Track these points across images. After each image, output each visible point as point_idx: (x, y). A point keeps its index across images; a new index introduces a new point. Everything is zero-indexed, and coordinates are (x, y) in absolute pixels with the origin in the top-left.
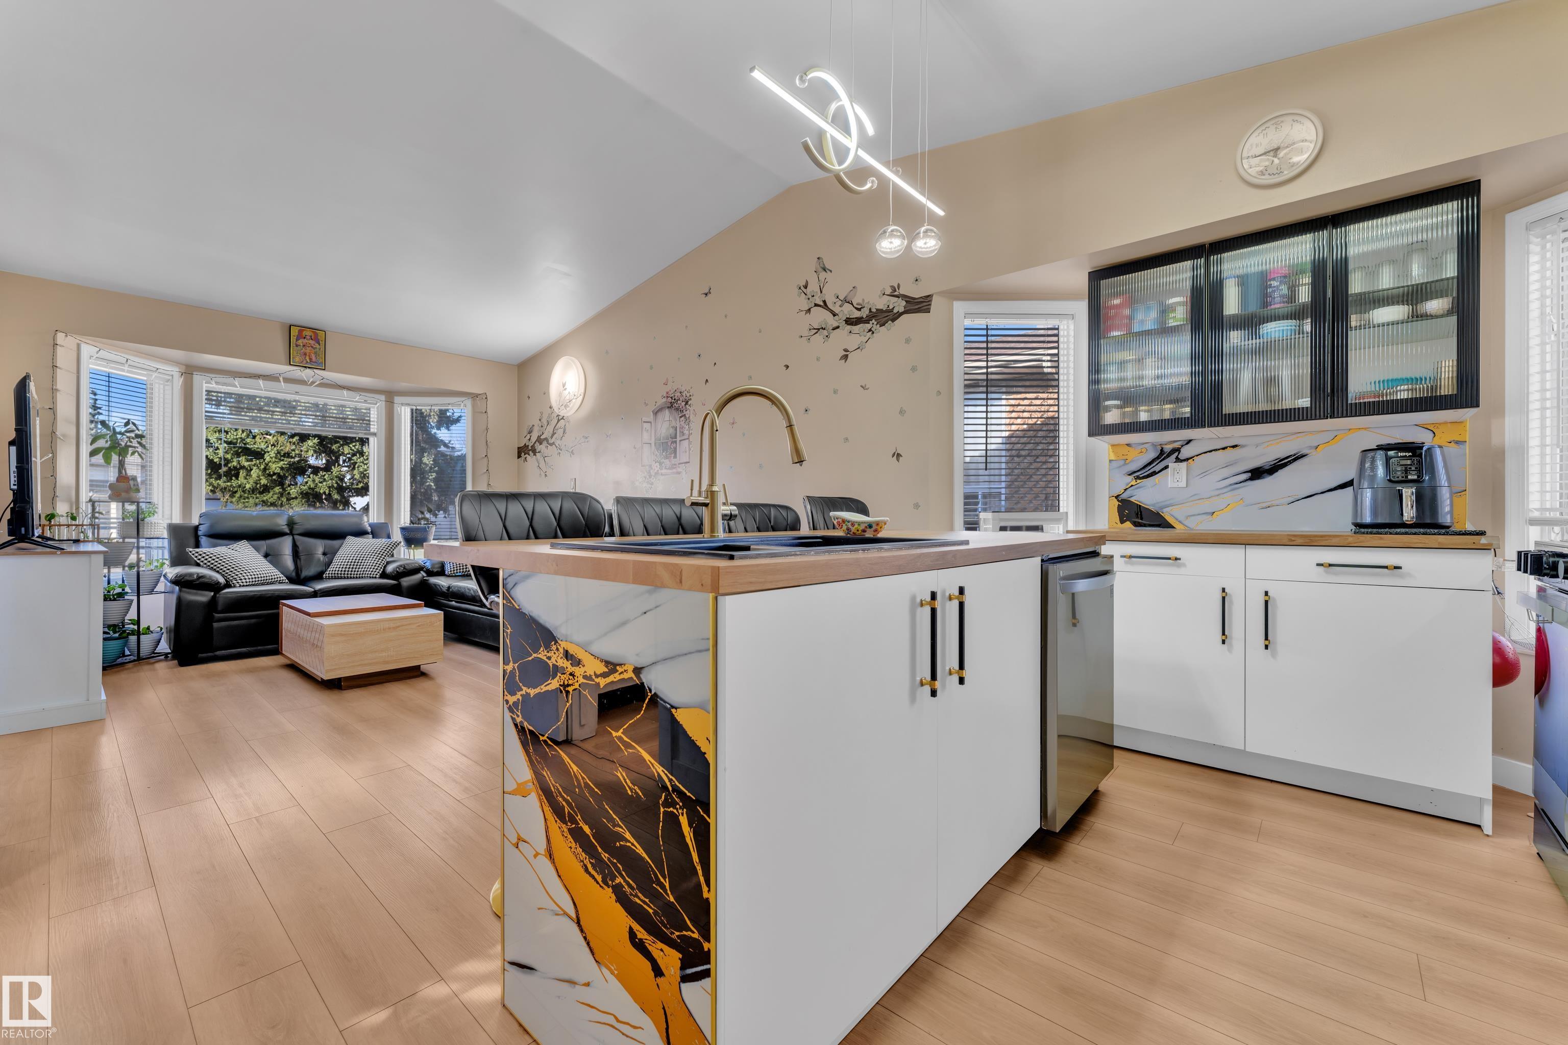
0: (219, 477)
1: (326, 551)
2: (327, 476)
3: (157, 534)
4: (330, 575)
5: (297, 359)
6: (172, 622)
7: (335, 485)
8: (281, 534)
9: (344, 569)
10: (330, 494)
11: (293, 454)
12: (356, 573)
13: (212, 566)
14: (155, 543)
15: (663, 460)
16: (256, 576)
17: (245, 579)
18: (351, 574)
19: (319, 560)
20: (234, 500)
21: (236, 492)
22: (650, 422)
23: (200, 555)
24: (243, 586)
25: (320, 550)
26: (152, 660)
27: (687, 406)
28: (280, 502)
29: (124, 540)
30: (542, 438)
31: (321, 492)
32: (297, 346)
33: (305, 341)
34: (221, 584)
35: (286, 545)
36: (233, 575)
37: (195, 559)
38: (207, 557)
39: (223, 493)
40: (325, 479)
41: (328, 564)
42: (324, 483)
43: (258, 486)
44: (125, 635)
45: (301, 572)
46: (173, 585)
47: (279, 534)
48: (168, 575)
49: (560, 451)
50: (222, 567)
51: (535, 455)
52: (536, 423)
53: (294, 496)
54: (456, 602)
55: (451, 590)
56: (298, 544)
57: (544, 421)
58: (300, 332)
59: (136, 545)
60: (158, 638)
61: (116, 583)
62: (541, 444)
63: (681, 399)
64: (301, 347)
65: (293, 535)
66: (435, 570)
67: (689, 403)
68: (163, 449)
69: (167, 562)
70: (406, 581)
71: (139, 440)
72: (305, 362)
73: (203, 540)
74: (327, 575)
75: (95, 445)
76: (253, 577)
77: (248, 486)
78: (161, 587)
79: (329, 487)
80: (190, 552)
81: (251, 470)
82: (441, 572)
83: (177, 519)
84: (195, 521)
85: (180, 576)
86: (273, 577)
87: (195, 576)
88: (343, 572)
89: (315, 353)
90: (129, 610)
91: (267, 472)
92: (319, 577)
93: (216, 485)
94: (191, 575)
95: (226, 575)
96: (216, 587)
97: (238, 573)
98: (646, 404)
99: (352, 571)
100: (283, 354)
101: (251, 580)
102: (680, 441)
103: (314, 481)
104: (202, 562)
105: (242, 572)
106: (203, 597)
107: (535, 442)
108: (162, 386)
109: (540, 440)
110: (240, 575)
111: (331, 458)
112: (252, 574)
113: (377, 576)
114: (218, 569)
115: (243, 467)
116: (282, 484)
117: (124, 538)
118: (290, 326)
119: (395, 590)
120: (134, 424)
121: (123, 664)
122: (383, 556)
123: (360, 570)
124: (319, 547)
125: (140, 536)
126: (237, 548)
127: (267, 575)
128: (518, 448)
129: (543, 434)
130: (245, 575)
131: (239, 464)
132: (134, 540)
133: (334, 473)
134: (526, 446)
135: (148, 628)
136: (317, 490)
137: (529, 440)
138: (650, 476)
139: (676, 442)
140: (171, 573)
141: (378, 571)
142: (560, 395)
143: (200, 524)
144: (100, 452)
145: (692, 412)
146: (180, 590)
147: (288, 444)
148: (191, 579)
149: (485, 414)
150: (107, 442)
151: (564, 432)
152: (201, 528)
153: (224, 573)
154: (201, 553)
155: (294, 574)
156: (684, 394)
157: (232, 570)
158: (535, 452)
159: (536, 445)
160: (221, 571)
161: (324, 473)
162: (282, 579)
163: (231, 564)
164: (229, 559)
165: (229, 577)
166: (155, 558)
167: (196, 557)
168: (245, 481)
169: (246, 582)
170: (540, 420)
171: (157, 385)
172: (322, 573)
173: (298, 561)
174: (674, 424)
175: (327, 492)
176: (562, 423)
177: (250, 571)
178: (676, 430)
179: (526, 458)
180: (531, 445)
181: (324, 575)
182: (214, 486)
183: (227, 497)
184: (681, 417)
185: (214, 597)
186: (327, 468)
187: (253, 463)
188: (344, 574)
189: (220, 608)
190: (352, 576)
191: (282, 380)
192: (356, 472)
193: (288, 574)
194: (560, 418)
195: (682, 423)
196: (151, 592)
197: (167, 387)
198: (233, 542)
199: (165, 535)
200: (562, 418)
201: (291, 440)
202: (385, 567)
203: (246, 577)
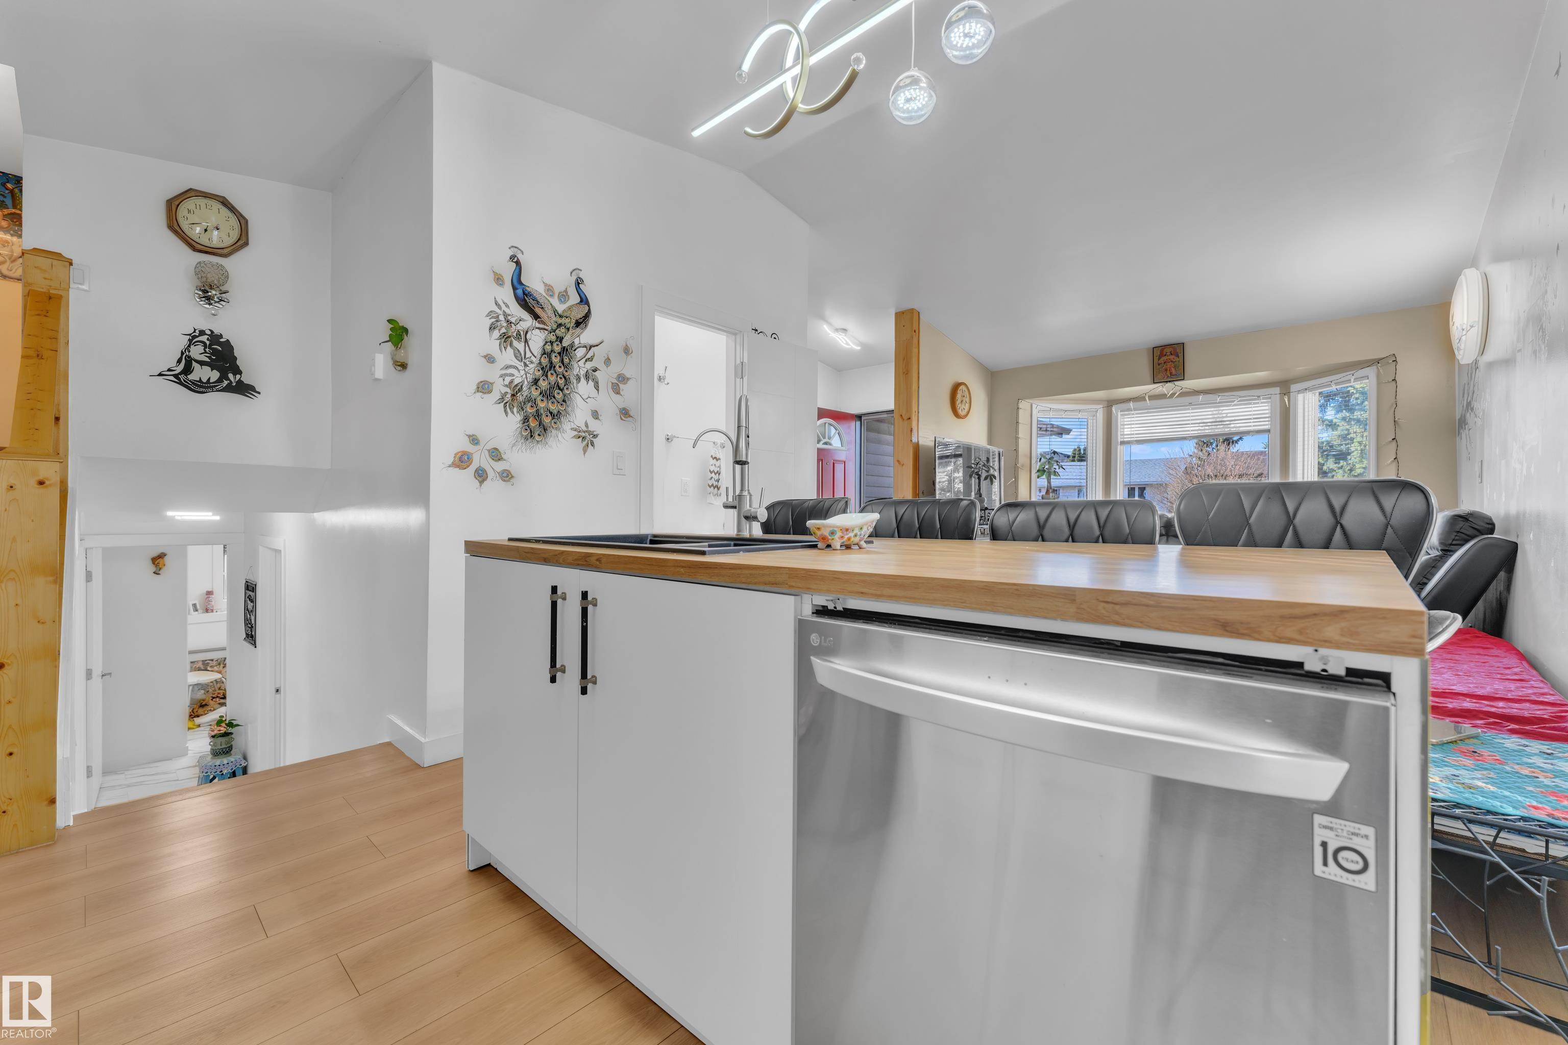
5: (1160, 376)
30: (1468, 401)
32: (1159, 364)
33: (1165, 358)
49: (1476, 419)
51: (1465, 428)
52: (1466, 380)
62: (1468, 411)
64: (1163, 364)
72: (1166, 377)
89: (1175, 366)
100: (1148, 375)
107: (1466, 409)
109: (1467, 406)
118: (1154, 348)
128: (1458, 421)
129: (1469, 395)
134: (1462, 417)
137: (1463, 406)
149: (1393, 383)
151: (1478, 388)
158: (1465, 424)
159: (1466, 414)
170: (1467, 375)
176: (1477, 374)
179: (1462, 435)
191: (1147, 399)
194: (1474, 367)
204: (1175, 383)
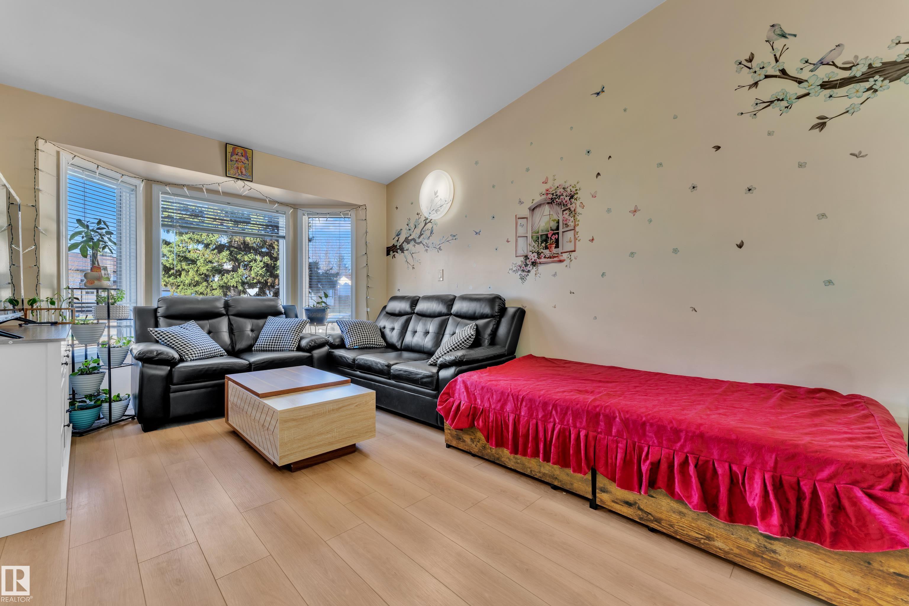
0: (170, 276)
1: (254, 328)
2: (235, 275)
3: (124, 316)
4: (258, 348)
5: (232, 172)
6: (137, 391)
7: (240, 281)
8: (219, 315)
9: (268, 344)
10: (237, 287)
11: (214, 261)
12: (278, 346)
13: (168, 343)
14: (124, 323)
15: (542, 250)
16: (203, 351)
17: (195, 354)
18: (274, 347)
19: (249, 335)
20: (178, 290)
21: (179, 286)
22: (527, 218)
23: (159, 334)
24: (194, 360)
25: (249, 327)
26: (122, 423)
27: (573, 200)
28: (206, 292)
29: (98, 322)
30: (409, 238)
31: (232, 285)
32: (231, 161)
33: (237, 157)
34: (176, 359)
35: (223, 324)
36: (185, 350)
37: (155, 337)
38: (164, 335)
39: (172, 286)
40: (233, 277)
41: (256, 339)
42: (234, 280)
43: (193, 282)
44: (99, 403)
45: (236, 346)
46: (137, 361)
47: (216, 315)
48: (133, 351)
49: (427, 248)
50: (176, 344)
51: (403, 252)
52: (405, 228)
53: (215, 288)
54: (360, 372)
55: (356, 362)
56: (232, 322)
57: (412, 226)
58: (234, 149)
59: (107, 325)
60: (126, 404)
61: (92, 358)
62: (408, 243)
63: (564, 194)
64: (235, 162)
65: (228, 315)
66: (337, 344)
67: (575, 197)
68: (130, 246)
69: (133, 340)
70: (317, 353)
71: (109, 236)
72: (237, 174)
73: (161, 320)
74: (256, 348)
75: (73, 242)
76: (200, 352)
77: (187, 282)
78: (129, 359)
79: (237, 282)
80: (151, 331)
81: (189, 271)
82: (342, 345)
83: (141, 303)
84: (155, 305)
85: (143, 353)
86: (216, 351)
87: (155, 353)
88: (268, 346)
89: (245, 168)
90: (102, 381)
91: (199, 273)
92: (249, 349)
93: (167, 281)
94: (151, 352)
95: (180, 351)
96: (171, 363)
97: (189, 349)
98: (521, 202)
99: (274, 345)
100: (220, 167)
101: (199, 355)
102: (563, 232)
103: (227, 278)
104: (161, 339)
105: (192, 348)
106: (162, 371)
107: (403, 242)
108: (128, 195)
109: (407, 241)
110: (191, 351)
111: (235, 264)
112: (200, 349)
113: (295, 349)
114: (173, 346)
115: (183, 270)
116: (206, 281)
117: (98, 320)
118: (226, 144)
119: (309, 362)
120: (105, 223)
121: (99, 428)
122: (298, 333)
123: (281, 344)
124: (248, 325)
125: (111, 317)
126: (188, 327)
127: (212, 349)
128: (387, 248)
129: (410, 235)
130: (194, 350)
131: (182, 267)
132: (106, 321)
133: (239, 273)
134: (394, 246)
135: (118, 396)
136: (229, 284)
137: (398, 241)
138: (526, 265)
139: (558, 234)
140: (135, 349)
141: (295, 345)
142: (432, 201)
143: (158, 307)
144: (78, 247)
145: (578, 205)
146: (143, 366)
147: (211, 254)
148: (151, 355)
149: (365, 221)
150: (83, 237)
151: (432, 232)
152: (159, 310)
153: (178, 349)
154: (160, 332)
155: (230, 347)
156: (568, 190)
157: (184, 346)
158: (402, 249)
159: (403, 245)
160: (175, 347)
161: (233, 273)
162: (222, 352)
163: (183, 341)
164: (181, 337)
165: (182, 352)
166: (125, 336)
167: (156, 335)
168: (185, 279)
169: (196, 357)
170: (408, 225)
171: (124, 194)
172: (251, 346)
173: (233, 336)
174: (555, 217)
175: (235, 285)
176: (429, 226)
177: (198, 347)
178: (558, 222)
179: (394, 255)
180: (399, 244)
181: (253, 348)
182: (166, 282)
183: (174, 289)
184: (563, 211)
185: (171, 371)
186: (234, 270)
187: (190, 267)
188: (269, 347)
189: (175, 380)
190: (275, 349)
192: (252, 272)
193: (226, 347)
194: (427, 221)
195: (566, 216)
196: (121, 364)
197: (132, 196)
198: (184, 322)
199: (132, 316)
200: (430, 222)
201: (213, 252)
202: (300, 341)
203: (196, 352)
204: (246, 182)
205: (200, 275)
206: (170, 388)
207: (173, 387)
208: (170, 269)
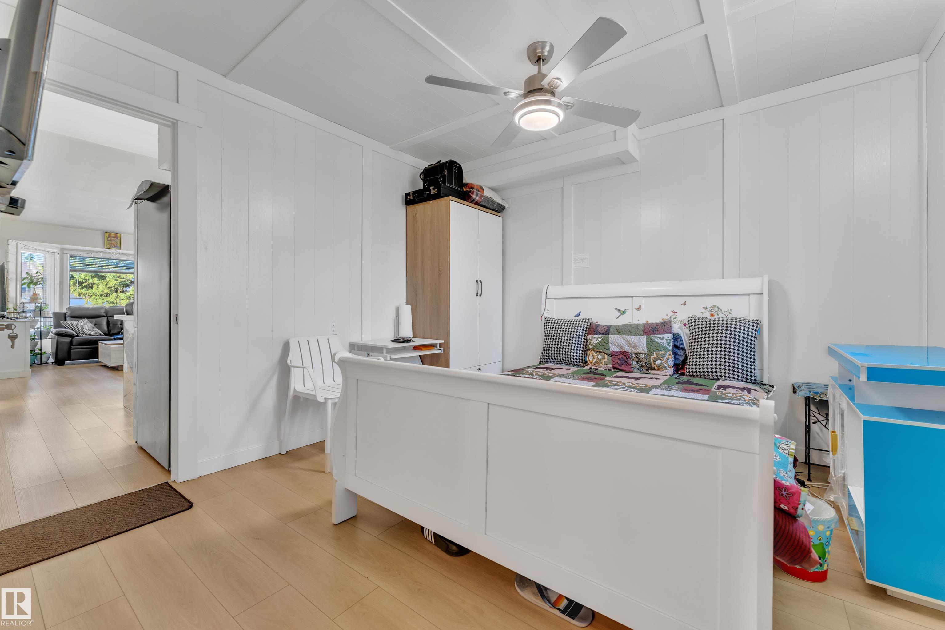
0: (83, 288)
3: (48, 316)
5: (108, 246)
6: (54, 350)
8: (102, 316)
13: (71, 328)
14: (48, 319)
16: (90, 332)
19: (119, 326)
20: (91, 300)
21: (91, 296)
24: (84, 336)
25: (119, 323)
26: (46, 365)
29: (35, 318)
32: (108, 240)
33: (112, 238)
34: (75, 335)
35: (104, 321)
36: (80, 332)
38: (69, 325)
44: (36, 354)
45: (110, 332)
46: (55, 335)
56: (109, 320)
58: (109, 235)
59: (40, 320)
60: (49, 356)
61: (32, 334)
64: (110, 241)
65: (107, 317)
68: (51, 282)
69: (52, 327)
72: (111, 246)
73: (68, 318)
75: (24, 282)
76: (88, 333)
78: (50, 336)
80: (62, 323)
83: (57, 310)
84: (64, 311)
85: (58, 332)
86: (97, 333)
87: (64, 332)
89: (116, 243)
90: (37, 345)
94: (62, 331)
96: (72, 336)
104: (67, 327)
106: (68, 340)
108: (50, 257)
110: (83, 332)
112: (88, 331)
114: (74, 330)
120: (40, 273)
121: (36, 365)
125: (42, 316)
126: (82, 322)
127: (95, 332)
132: (39, 318)
135: (45, 352)
140: (54, 331)
143: (66, 312)
144: (26, 284)
146: (58, 337)
148: (62, 333)
150: (28, 280)
152: (67, 314)
153: (76, 331)
154: (67, 323)
155: (107, 332)
157: (80, 330)
162: (101, 334)
163: (79, 328)
164: (78, 326)
165: (78, 332)
166: (48, 325)
167: (65, 325)
169: (86, 335)
173: (109, 327)
181: (120, 333)
185: (72, 340)
189: (74, 344)
193: (104, 332)
196: (46, 338)
198: (81, 319)
199: (52, 316)
203: (86, 333)
204: (116, 250)
205: (109, 288)
206: (71, 347)
207: (73, 347)
208: (82, 283)
